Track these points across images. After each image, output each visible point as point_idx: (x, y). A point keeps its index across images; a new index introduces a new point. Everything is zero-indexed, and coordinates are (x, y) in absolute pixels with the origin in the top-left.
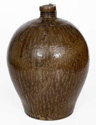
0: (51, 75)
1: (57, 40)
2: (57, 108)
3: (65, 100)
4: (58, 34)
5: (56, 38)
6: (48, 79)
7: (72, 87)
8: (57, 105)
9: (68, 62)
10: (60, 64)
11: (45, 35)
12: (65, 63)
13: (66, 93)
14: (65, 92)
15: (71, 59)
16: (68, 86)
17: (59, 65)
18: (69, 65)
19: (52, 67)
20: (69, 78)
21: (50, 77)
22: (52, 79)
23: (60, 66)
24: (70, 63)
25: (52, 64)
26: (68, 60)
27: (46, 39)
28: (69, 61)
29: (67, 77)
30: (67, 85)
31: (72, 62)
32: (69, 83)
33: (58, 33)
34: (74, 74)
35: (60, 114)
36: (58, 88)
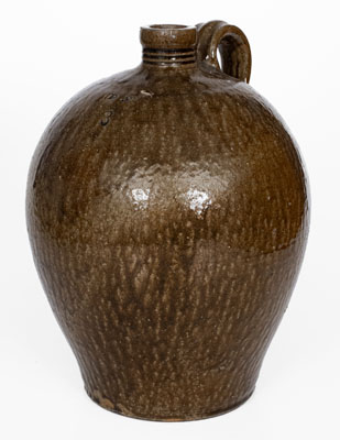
0: (99, 258)
1: (133, 142)
2: (143, 378)
3: (162, 356)
4: (147, 126)
5: (134, 137)
6: (92, 271)
7: (179, 313)
8: (141, 369)
9: (154, 223)
10: (127, 226)
11: (105, 120)
12: (146, 227)
13: (157, 331)
14: (154, 326)
15: (167, 215)
16: (162, 309)
17: (122, 228)
18: (159, 236)
19: (100, 232)
20: (163, 282)
21: (96, 267)
22: (101, 273)
23: (127, 232)
24: (165, 227)
25: (101, 221)
26: (158, 216)
27: (101, 136)
28: (162, 221)
29: (152, 276)
30: (156, 302)
31: (170, 226)
32: (164, 298)
33: (148, 123)
34: (181, 270)
35: (159, 404)
36: (125, 307)
